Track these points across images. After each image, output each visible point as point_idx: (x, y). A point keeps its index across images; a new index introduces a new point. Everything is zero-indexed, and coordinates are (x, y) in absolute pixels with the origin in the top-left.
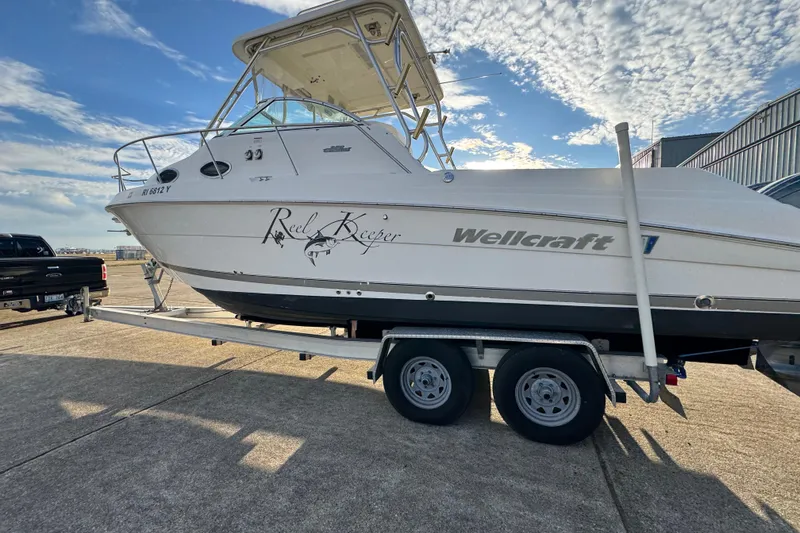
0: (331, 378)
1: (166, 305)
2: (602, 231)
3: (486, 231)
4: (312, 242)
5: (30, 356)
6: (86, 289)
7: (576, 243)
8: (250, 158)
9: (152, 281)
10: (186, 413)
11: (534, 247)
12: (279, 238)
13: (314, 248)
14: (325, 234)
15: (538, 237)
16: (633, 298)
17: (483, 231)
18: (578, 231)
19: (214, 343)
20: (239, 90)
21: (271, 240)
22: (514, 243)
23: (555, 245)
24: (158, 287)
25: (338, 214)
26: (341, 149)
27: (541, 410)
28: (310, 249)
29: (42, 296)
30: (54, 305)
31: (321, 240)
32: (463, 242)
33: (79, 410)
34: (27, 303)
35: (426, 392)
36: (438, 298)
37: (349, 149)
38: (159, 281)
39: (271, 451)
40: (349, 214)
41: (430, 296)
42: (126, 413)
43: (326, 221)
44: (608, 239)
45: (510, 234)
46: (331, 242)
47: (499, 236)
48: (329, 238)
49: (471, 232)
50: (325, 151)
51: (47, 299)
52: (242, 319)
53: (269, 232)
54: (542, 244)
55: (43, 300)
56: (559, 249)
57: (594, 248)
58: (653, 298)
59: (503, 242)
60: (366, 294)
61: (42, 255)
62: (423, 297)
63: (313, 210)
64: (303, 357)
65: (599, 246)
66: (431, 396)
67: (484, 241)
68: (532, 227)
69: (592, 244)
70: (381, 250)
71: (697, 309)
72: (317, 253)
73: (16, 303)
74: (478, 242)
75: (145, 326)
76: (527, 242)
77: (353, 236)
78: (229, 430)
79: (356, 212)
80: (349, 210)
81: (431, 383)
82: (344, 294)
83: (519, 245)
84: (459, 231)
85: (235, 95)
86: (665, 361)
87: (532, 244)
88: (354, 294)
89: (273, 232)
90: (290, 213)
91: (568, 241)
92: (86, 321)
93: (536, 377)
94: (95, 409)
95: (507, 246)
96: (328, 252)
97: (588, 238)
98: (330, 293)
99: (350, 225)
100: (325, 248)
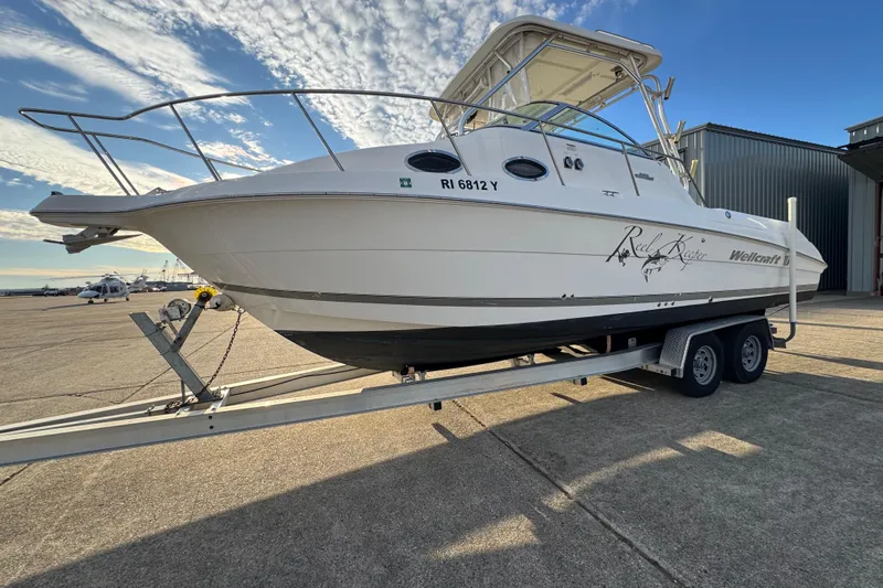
4: (651, 259)
7: (770, 260)
13: (650, 265)
14: (662, 253)
15: (760, 256)
16: (788, 288)
18: (774, 253)
21: (615, 259)
23: (764, 261)
26: (647, 176)
28: (646, 266)
31: (657, 258)
32: (733, 260)
37: (652, 179)
40: (683, 236)
41: (710, 300)
43: (664, 241)
44: (780, 258)
47: (747, 256)
48: (663, 257)
49: (738, 252)
50: (636, 175)
53: (617, 250)
54: (761, 261)
57: (775, 263)
58: (798, 287)
59: (748, 259)
60: (678, 304)
62: (706, 301)
67: (742, 259)
69: (775, 260)
72: (651, 270)
74: (739, 260)
76: (756, 260)
77: (680, 254)
79: (688, 234)
80: (683, 232)
82: (663, 306)
83: (753, 262)
84: (734, 252)
88: (669, 305)
89: (621, 250)
90: (641, 231)
96: (660, 269)
98: (652, 306)
99: (681, 246)
100: (658, 265)
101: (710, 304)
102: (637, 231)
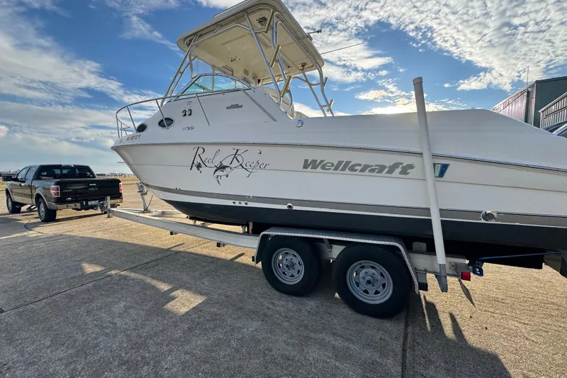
0: (238, 260)
1: (149, 208)
2: (406, 160)
3: (323, 161)
4: (217, 169)
5: (75, 236)
6: (109, 198)
7: (387, 170)
8: (185, 115)
9: (143, 194)
10: (145, 275)
11: (357, 173)
12: (199, 166)
13: (219, 173)
14: (224, 164)
15: (360, 165)
16: (427, 211)
17: (322, 161)
18: (388, 160)
19: (172, 233)
20: (181, 71)
21: (195, 168)
22: (343, 169)
23: (372, 171)
24: (146, 197)
25: (230, 150)
26: (237, 106)
27: (366, 292)
28: (217, 174)
29: (87, 201)
30: (93, 207)
31: (222, 168)
32: (309, 169)
33: (89, 269)
34: (78, 205)
35: (289, 272)
36: (295, 208)
37: (241, 106)
38: (146, 194)
39: (185, 302)
40: (238, 150)
41: (290, 206)
42: (113, 272)
43: (225, 155)
44: (411, 167)
45: (340, 163)
46: (229, 169)
47: (333, 165)
48: (227, 167)
49: (314, 161)
50: (227, 108)
51: (90, 203)
52: (190, 218)
53: (193, 163)
54: (362, 171)
55: (87, 204)
56: (375, 174)
57: (400, 173)
59: (336, 169)
60: (251, 204)
61: (89, 177)
62: (285, 207)
63: (217, 148)
64: (219, 245)
65: (404, 172)
66: (293, 276)
67: (323, 168)
68: (356, 158)
69: (399, 170)
70: (259, 174)
71: (483, 221)
72: (221, 176)
73: (73, 205)
74: (319, 169)
75: (137, 221)
76: (352, 169)
77: (241, 165)
78: (164, 287)
79: (242, 149)
80: (237, 147)
81: (292, 267)
82: (237, 204)
83: (347, 171)
84: (306, 161)
85: (179, 74)
86: (467, 262)
87: (356, 170)
88: (243, 204)
89: (195, 162)
90: (204, 150)
91: (381, 168)
92: (109, 217)
93: (363, 267)
94: (98, 269)
95: (338, 171)
96: (227, 176)
97: (396, 166)
98: (229, 203)
99: (239, 158)
100: (225, 173)
101: (290, 210)
102: (201, 151)
